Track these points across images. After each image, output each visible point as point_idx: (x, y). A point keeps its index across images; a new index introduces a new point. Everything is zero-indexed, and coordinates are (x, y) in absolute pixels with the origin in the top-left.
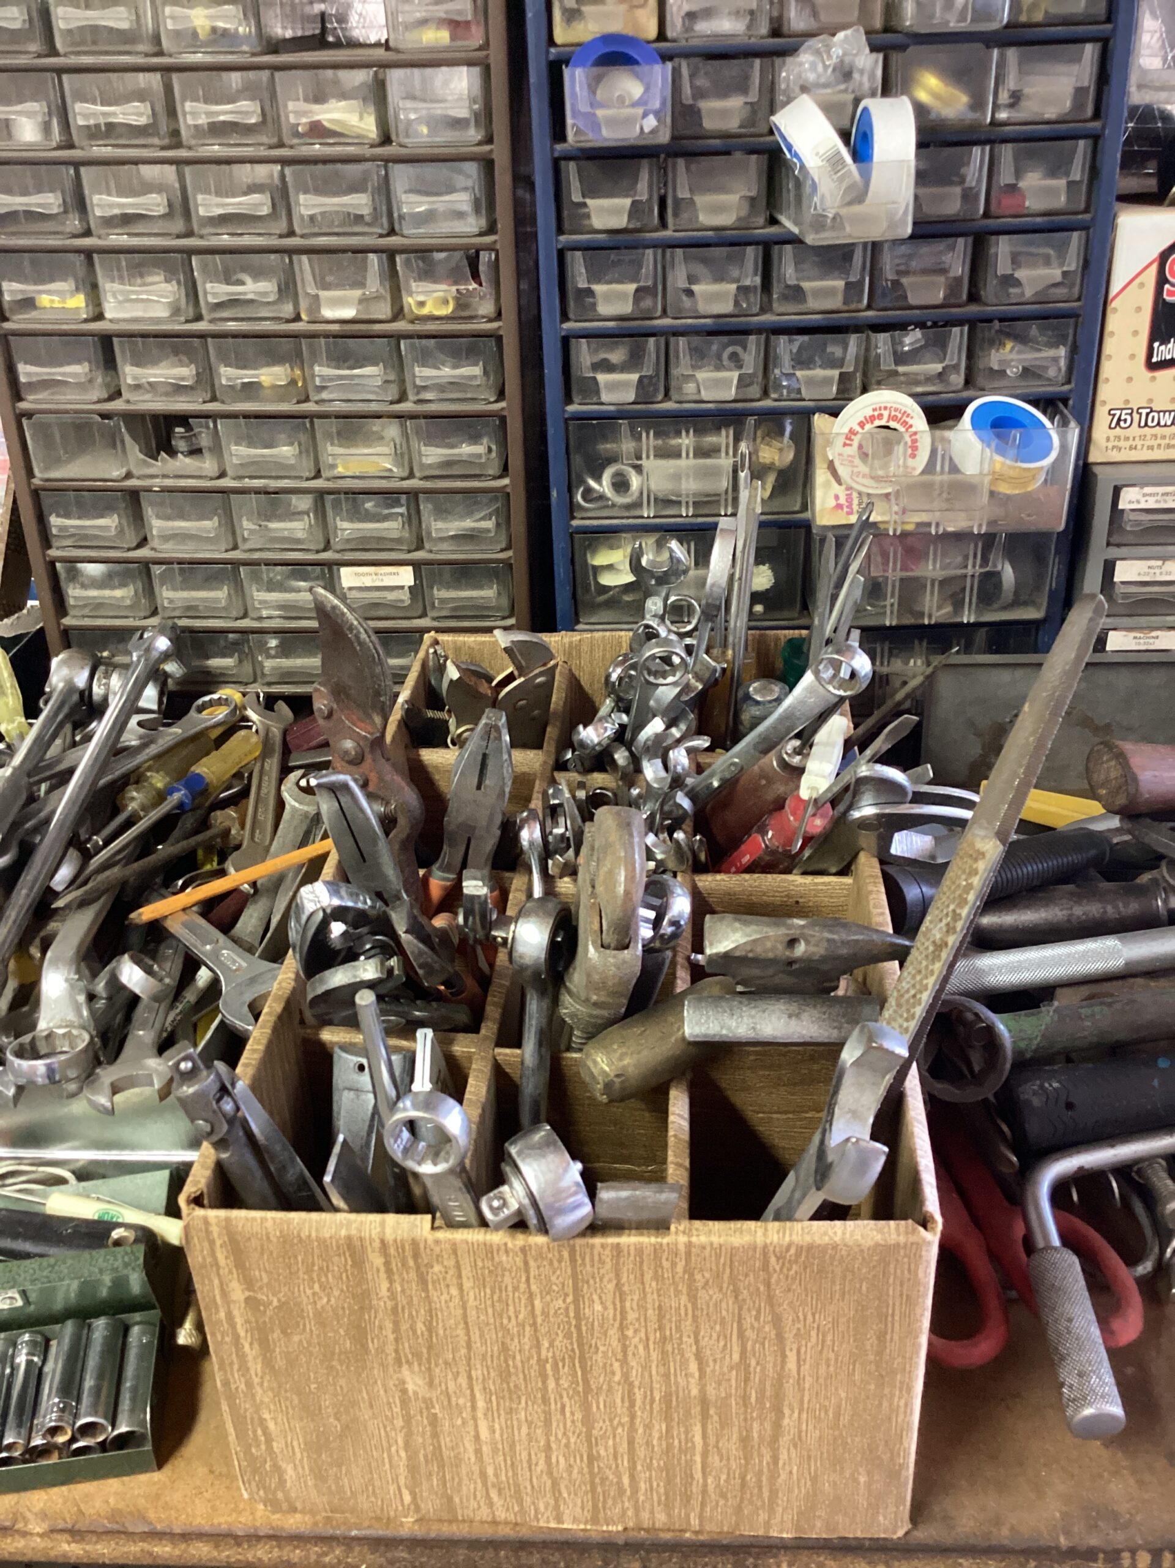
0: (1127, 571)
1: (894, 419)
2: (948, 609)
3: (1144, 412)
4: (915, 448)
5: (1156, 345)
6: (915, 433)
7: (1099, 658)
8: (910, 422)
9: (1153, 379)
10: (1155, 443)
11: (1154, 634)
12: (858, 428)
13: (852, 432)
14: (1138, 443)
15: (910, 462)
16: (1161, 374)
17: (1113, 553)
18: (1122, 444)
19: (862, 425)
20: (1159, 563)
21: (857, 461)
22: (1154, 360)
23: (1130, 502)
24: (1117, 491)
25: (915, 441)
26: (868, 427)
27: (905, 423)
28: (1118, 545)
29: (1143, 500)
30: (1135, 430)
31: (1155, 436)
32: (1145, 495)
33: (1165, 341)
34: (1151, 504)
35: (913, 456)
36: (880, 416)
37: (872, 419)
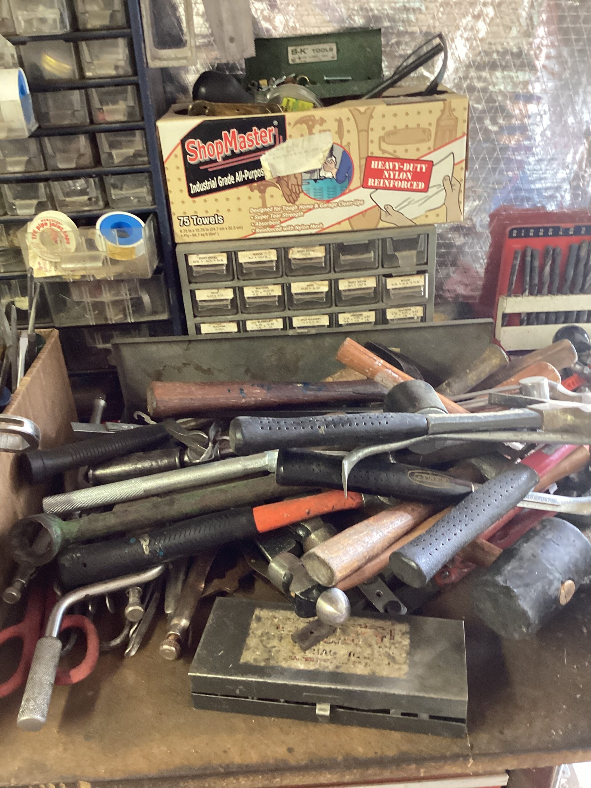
0: (202, 295)
1: (53, 225)
2: (121, 316)
3: (194, 218)
4: (67, 239)
5: (191, 185)
6: (65, 232)
7: (199, 337)
8: (61, 226)
9: (194, 202)
10: (203, 232)
11: (223, 324)
12: (37, 230)
13: (35, 232)
14: (196, 232)
15: (68, 246)
16: (197, 199)
17: (193, 286)
18: (188, 233)
19: (38, 228)
20: (216, 291)
21: (42, 246)
22: (192, 192)
23: (194, 262)
24: (186, 256)
25: (66, 236)
26: (41, 229)
27: (59, 227)
28: (196, 283)
29: (199, 261)
30: (192, 227)
31: (203, 230)
32: (200, 258)
33: (195, 183)
34: (204, 263)
35: (68, 243)
36: (46, 224)
37: (42, 225)
